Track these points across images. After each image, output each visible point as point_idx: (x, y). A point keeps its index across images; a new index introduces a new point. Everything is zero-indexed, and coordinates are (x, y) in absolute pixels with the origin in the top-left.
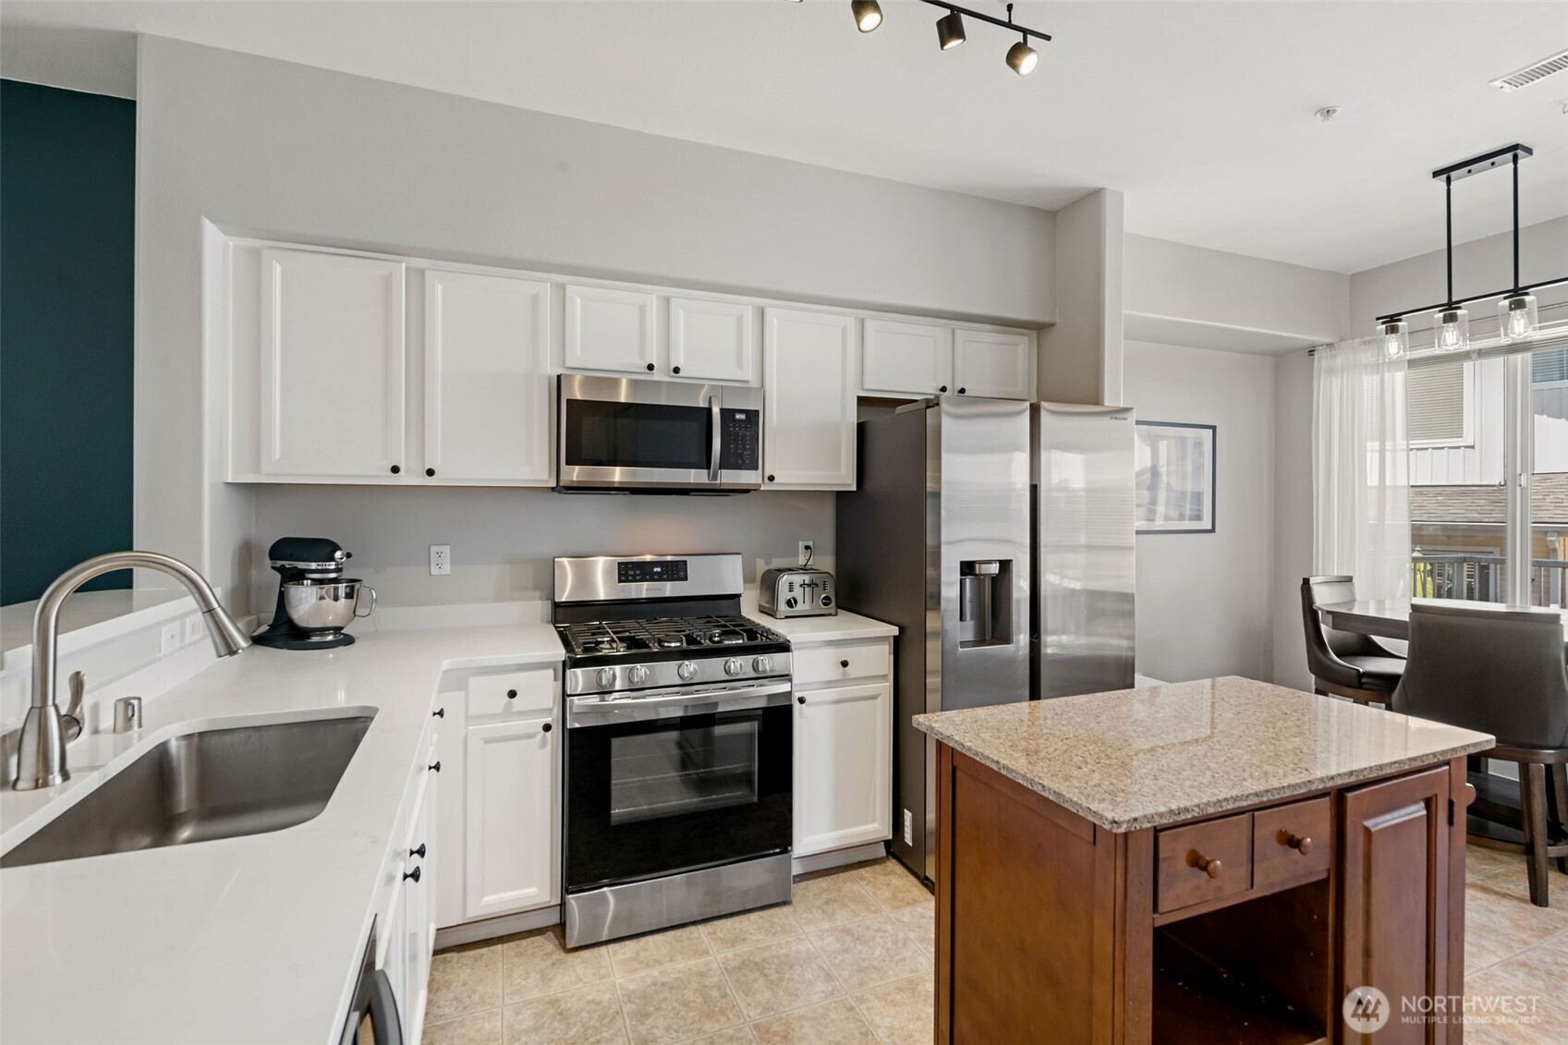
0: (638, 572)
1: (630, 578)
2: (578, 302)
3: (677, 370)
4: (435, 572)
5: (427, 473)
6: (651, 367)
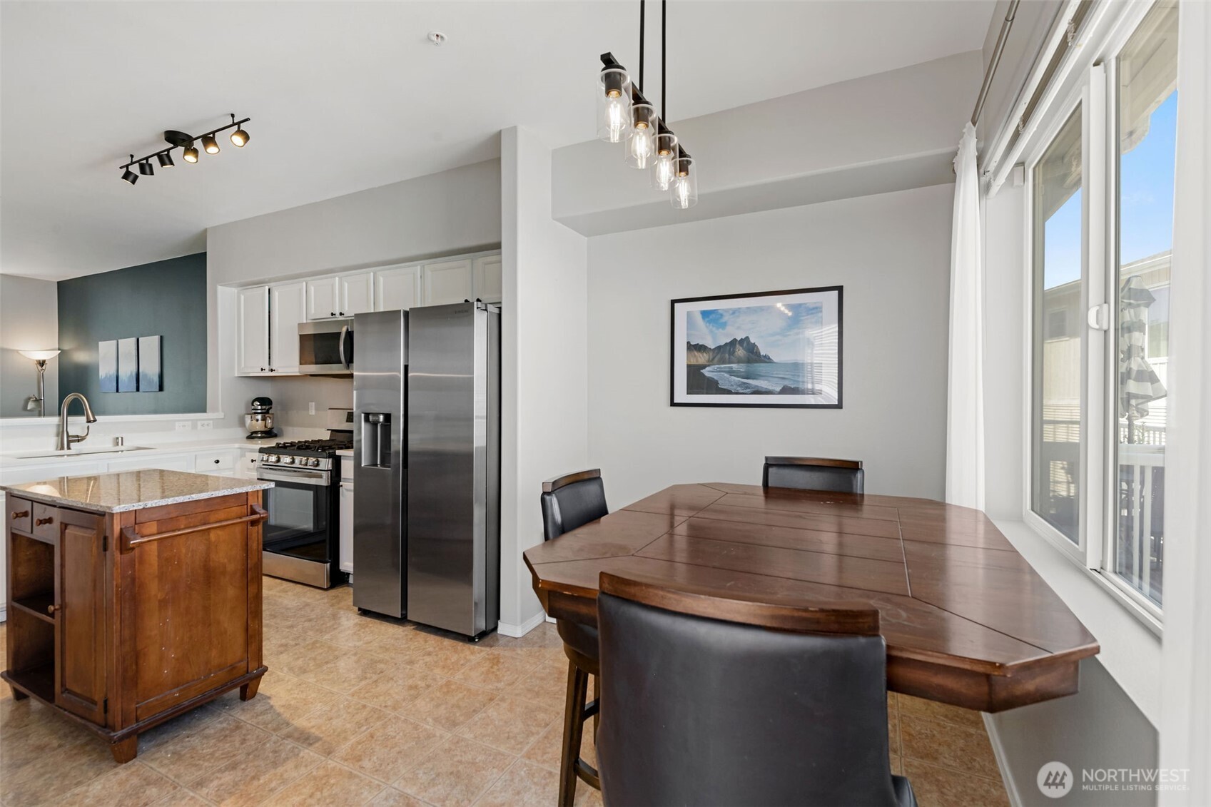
2: (313, 288)
3: (341, 314)
4: (310, 414)
5: (272, 370)
6: (332, 314)
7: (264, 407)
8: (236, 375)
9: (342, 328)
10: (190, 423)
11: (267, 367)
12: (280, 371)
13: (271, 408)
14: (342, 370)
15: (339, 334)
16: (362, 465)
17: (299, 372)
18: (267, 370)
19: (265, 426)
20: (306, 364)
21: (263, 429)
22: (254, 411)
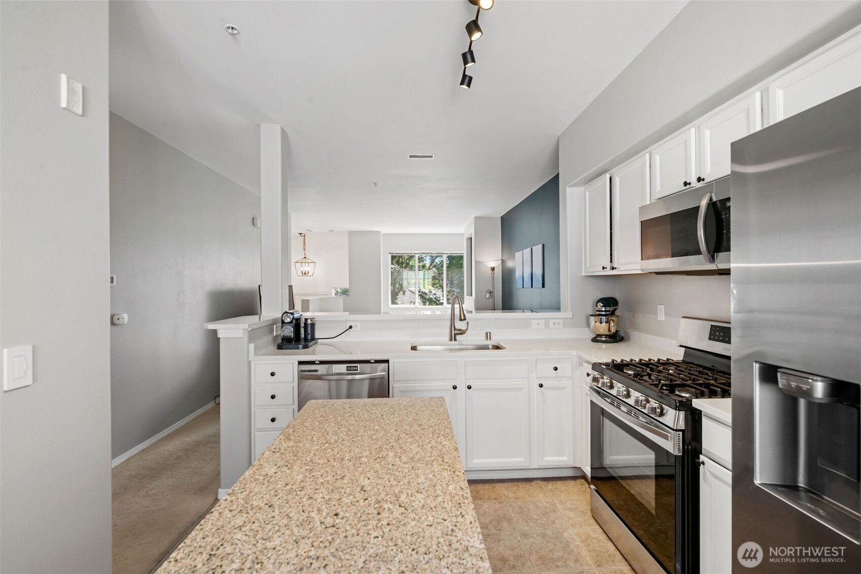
0: (722, 334)
1: (716, 338)
2: (658, 157)
3: (699, 180)
4: (659, 319)
5: (613, 268)
6: (686, 184)
7: (608, 309)
8: (583, 275)
9: (700, 201)
10: (543, 321)
11: (608, 265)
12: (622, 268)
13: (616, 309)
14: (702, 264)
15: (697, 209)
16: (757, 482)
17: (642, 270)
18: (609, 268)
19: (609, 331)
20: (648, 258)
21: (607, 333)
22: (598, 313)
